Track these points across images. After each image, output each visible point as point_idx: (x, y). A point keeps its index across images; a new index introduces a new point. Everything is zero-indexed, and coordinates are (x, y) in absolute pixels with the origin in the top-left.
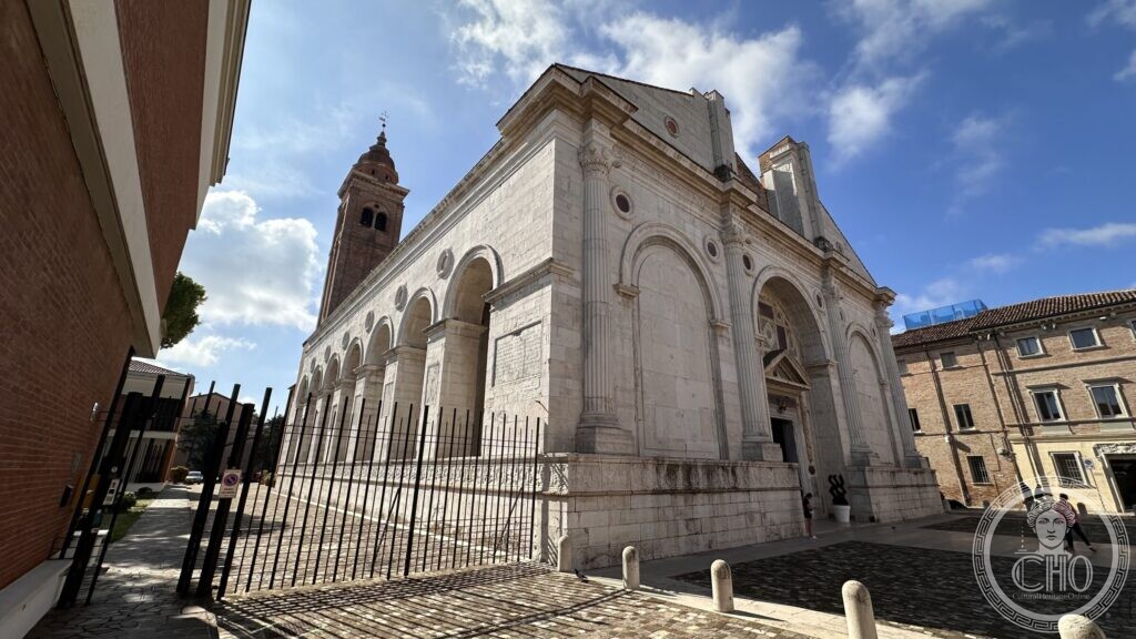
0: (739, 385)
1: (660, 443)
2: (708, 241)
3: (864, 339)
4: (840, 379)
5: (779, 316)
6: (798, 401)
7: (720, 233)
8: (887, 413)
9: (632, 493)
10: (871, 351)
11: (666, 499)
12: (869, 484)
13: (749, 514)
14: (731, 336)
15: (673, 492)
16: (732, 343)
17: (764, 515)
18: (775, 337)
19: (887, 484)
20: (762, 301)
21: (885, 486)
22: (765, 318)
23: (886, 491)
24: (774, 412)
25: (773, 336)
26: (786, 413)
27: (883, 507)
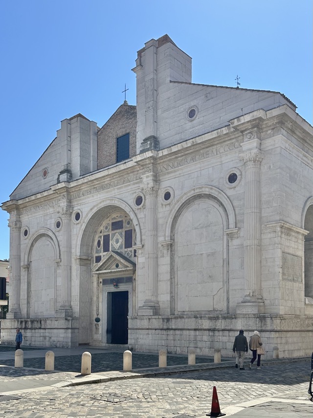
2: (57, 221)
5: (128, 223)
6: (134, 277)
10: (221, 204)
18: (122, 241)
19: (153, 327)
20: (114, 221)
21: (148, 329)
22: (115, 231)
23: (150, 331)
24: (113, 289)
25: (120, 241)
26: (122, 288)
27: (141, 342)
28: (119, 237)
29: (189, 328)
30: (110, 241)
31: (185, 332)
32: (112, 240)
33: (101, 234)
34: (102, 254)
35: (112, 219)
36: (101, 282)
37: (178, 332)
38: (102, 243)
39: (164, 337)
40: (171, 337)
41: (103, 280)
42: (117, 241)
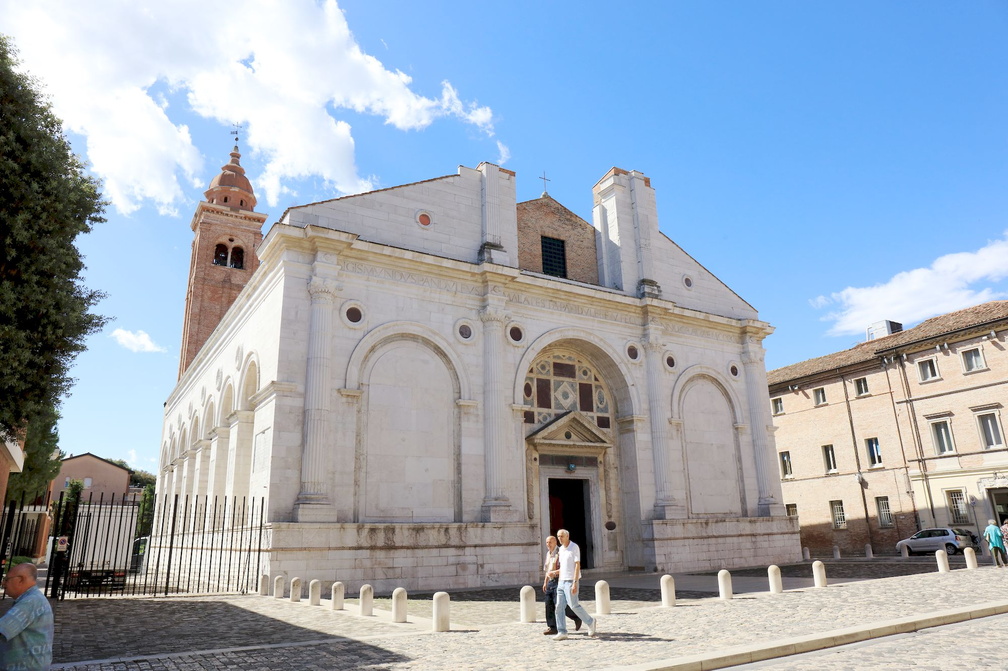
0: (485, 456)
1: (382, 511)
2: (462, 323)
3: (715, 381)
4: (652, 432)
5: (585, 373)
6: (600, 459)
7: (479, 312)
8: (739, 460)
9: (329, 549)
10: (726, 393)
11: (366, 553)
12: (656, 536)
13: (462, 566)
14: (480, 412)
15: (373, 548)
16: (481, 419)
17: (482, 566)
18: (574, 397)
19: (690, 535)
20: (559, 361)
21: (685, 538)
22: (561, 379)
23: (687, 542)
24: (560, 473)
25: (571, 396)
26: (580, 473)
27: (676, 558)
28: (569, 389)
29: (732, 534)
30: (552, 393)
31: (729, 540)
32: (555, 391)
33: (532, 375)
34: (536, 410)
35: (554, 357)
36: (535, 459)
37: (720, 540)
38: (534, 389)
39: (705, 548)
40: (713, 548)
41: (541, 456)
42: (566, 396)
